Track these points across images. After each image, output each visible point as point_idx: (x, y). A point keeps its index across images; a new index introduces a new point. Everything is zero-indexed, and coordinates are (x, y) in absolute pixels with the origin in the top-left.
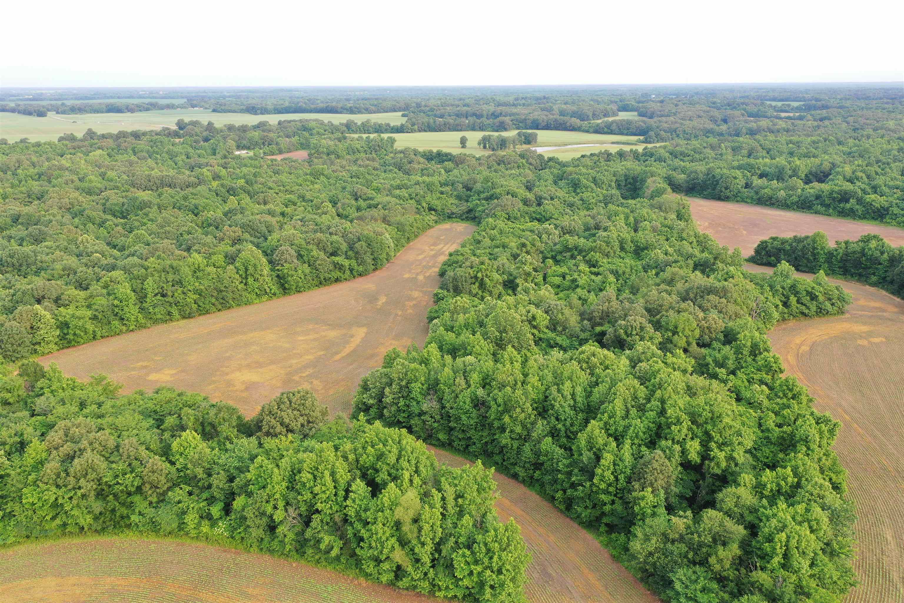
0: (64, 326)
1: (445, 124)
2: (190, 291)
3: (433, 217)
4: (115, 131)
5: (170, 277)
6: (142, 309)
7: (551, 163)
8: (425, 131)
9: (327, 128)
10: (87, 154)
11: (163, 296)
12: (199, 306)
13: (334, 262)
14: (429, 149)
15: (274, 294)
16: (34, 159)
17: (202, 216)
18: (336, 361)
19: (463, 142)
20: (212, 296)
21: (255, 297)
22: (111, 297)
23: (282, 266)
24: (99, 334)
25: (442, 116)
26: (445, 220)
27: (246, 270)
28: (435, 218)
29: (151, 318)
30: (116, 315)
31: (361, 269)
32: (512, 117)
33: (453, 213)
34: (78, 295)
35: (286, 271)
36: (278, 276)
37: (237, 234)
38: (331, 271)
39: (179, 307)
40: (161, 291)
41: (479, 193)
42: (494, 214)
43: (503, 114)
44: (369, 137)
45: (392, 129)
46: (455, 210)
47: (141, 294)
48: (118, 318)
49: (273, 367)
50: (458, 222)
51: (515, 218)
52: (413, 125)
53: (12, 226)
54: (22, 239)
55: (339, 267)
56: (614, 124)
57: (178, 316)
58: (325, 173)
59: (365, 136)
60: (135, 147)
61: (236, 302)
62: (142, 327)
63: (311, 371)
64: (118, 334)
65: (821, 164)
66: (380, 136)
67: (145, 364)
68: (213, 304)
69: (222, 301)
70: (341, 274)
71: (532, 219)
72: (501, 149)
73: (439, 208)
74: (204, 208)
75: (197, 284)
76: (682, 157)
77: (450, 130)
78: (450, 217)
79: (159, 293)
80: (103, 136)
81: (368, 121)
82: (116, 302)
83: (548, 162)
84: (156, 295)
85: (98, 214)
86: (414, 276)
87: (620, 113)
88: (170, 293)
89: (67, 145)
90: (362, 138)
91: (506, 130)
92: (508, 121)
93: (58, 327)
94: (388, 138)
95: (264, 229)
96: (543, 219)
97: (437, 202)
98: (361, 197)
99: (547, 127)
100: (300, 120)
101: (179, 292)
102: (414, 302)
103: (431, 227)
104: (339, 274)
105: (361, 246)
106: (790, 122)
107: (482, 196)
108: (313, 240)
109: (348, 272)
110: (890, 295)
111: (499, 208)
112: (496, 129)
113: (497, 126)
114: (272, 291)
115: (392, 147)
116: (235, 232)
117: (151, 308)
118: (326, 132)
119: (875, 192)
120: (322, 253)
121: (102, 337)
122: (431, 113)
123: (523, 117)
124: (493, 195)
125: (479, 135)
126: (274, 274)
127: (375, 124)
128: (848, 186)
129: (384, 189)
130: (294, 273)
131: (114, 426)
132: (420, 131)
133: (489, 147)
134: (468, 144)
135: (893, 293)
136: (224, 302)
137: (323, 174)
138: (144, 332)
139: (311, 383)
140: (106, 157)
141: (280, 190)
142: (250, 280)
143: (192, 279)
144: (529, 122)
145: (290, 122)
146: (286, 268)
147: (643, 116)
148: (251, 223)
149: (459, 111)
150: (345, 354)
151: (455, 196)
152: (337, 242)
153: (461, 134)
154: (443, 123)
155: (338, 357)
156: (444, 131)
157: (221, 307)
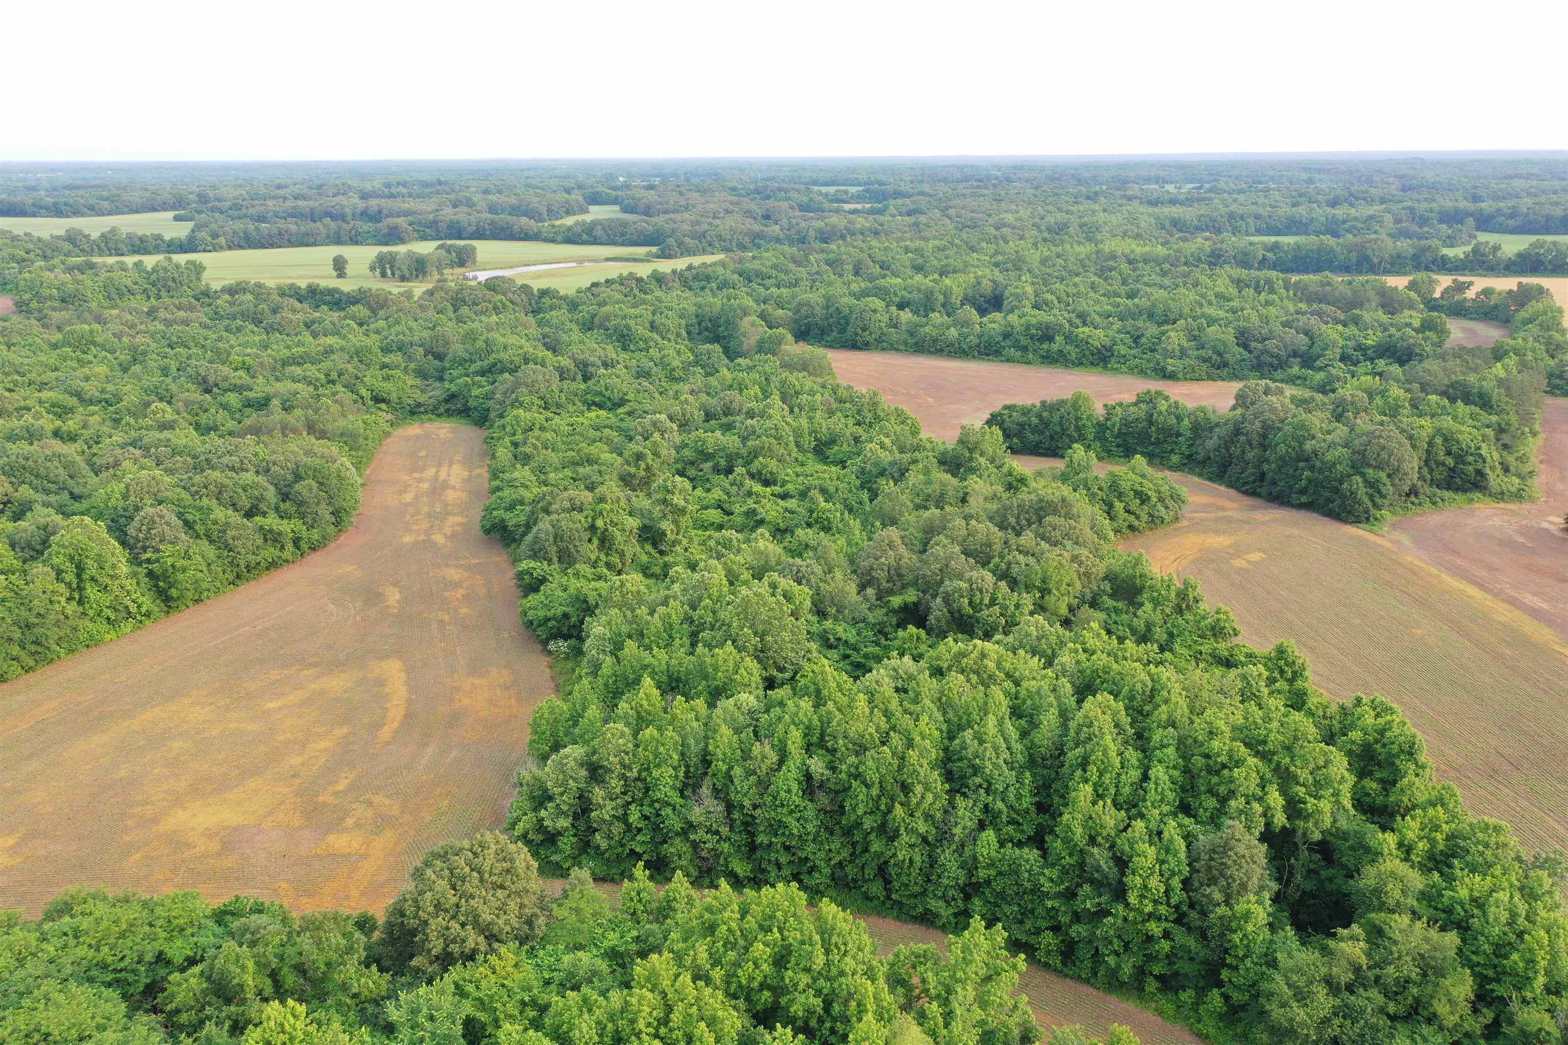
1: (280, 234)
3: (383, 416)
7: (546, 300)
8: (241, 247)
9: (31, 247)
13: (261, 528)
14: (289, 281)
15: (148, 615)
18: (389, 743)
19: (339, 266)
20: (10, 639)
21: (106, 627)
23: (158, 551)
25: (262, 218)
26: (405, 418)
27: (80, 569)
28: (390, 416)
31: (315, 535)
32: (410, 218)
33: (419, 405)
35: (170, 561)
36: (150, 574)
38: (258, 547)
41: (462, 362)
42: (517, 400)
43: (385, 211)
44: (141, 262)
45: (169, 246)
46: (422, 399)
49: (254, 783)
50: (431, 420)
51: (558, 406)
52: (215, 236)
55: (272, 537)
56: (599, 227)
58: (99, 340)
59: (130, 260)
61: (65, 645)
63: (352, 777)
65: (979, 283)
66: (170, 259)
68: (16, 659)
69: (33, 648)
70: (277, 552)
71: (590, 405)
72: (417, 276)
73: (394, 397)
76: (759, 281)
77: (291, 244)
78: (415, 411)
81: (113, 231)
83: (540, 298)
86: (423, 537)
87: (592, 208)
90: (123, 263)
91: (402, 241)
92: (405, 225)
94: (187, 263)
95: (62, 474)
96: (609, 404)
97: (388, 386)
98: (216, 385)
99: (480, 235)
102: (462, 591)
103: (387, 434)
104: (271, 552)
105: (306, 488)
106: (871, 218)
107: (474, 368)
108: (206, 487)
109: (290, 546)
110: (1206, 482)
111: (523, 389)
113: (385, 235)
114: (144, 610)
115: (199, 279)
118: (32, 256)
119: (1085, 324)
120: (230, 512)
122: (236, 213)
123: (431, 217)
124: (494, 365)
125: (371, 252)
126: (142, 571)
127: (130, 236)
128: (1043, 317)
130: (185, 563)
132: (230, 248)
133: (393, 274)
134: (349, 270)
135: (1210, 479)
136: (40, 649)
137: (94, 344)
139: (369, 803)
141: (16, 383)
142: (91, 591)
144: (442, 226)
146: (169, 555)
147: (632, 213)
148: (30, 463)
149: (293, 207)
150: (396, 725)
151: (414, 371)
152: (257, 486)
153: (334, 251)
154: (276, 231)
155: (385, 733)
156: (280, 247)
157: (32, 663)
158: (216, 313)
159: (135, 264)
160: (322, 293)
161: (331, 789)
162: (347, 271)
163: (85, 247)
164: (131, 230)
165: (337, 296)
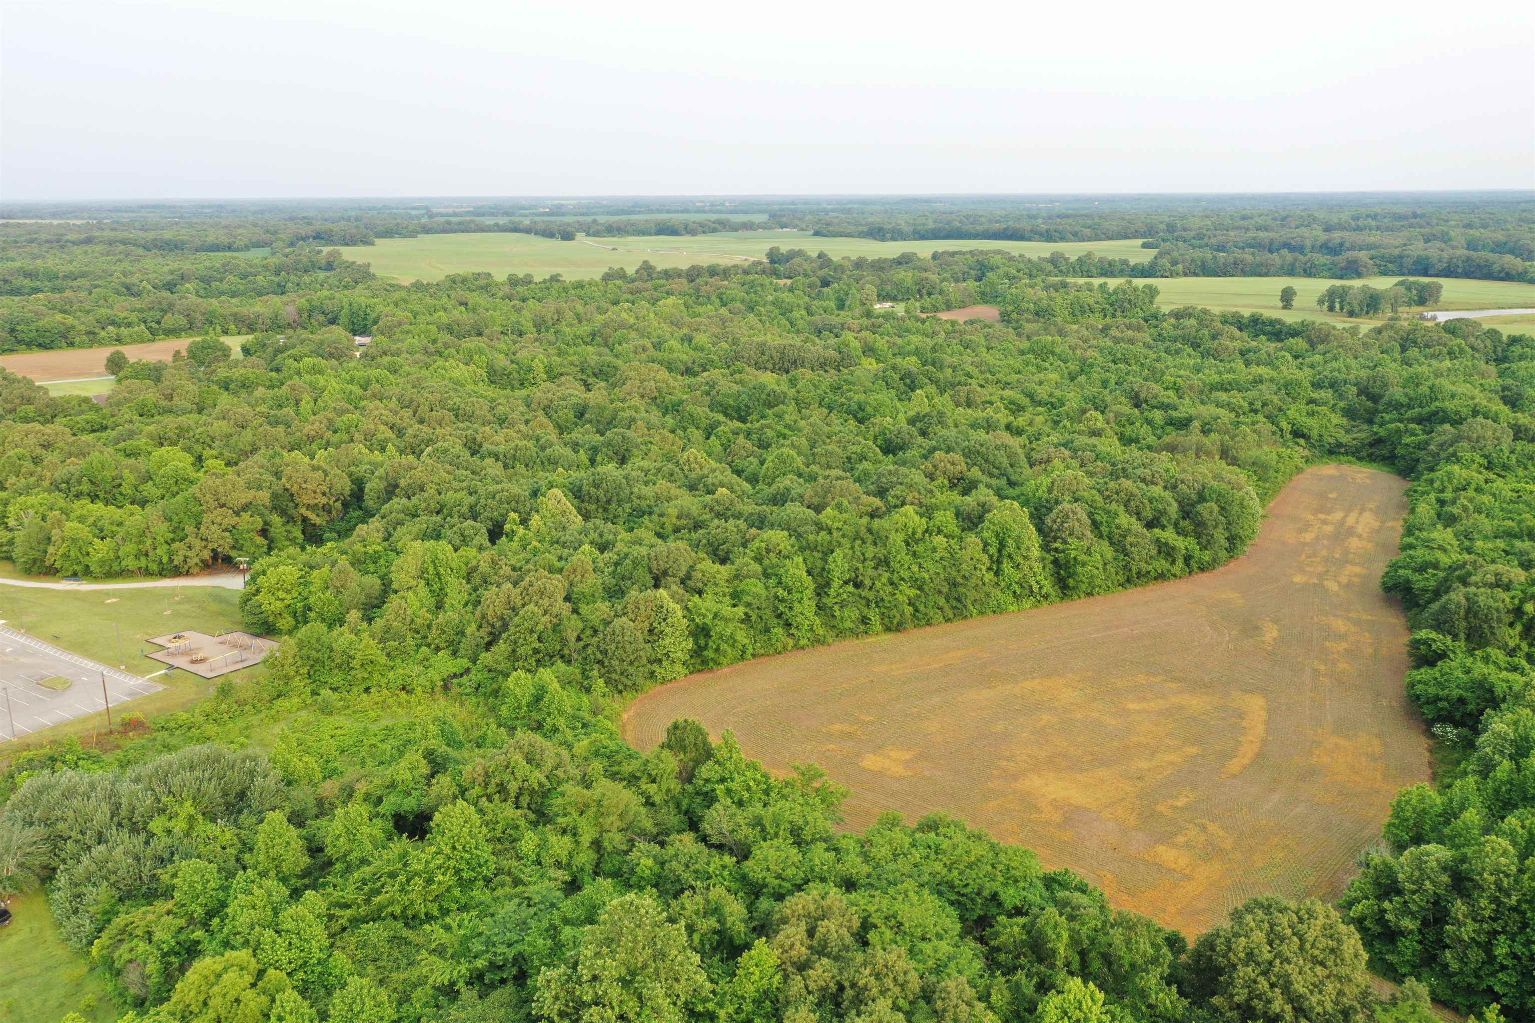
0: (701, 633)
1: (1235, 263)
2: (903, 579)
3: (1299, 452)
4: (684, 266)
5: (870, 551)
6: (820, 607)
7: (1517, 350)
8: (1196, 274)
9: (1022, 266)
10: (654, 302)
11: (857, 585)
12: (917, 610)
13: (1158, 540)
14: (1234, 310)
15: (1046, 597)
16: (580, 308)
17: (874, 425)
18: (1234, 776)
19: (1287, 297)
20: (940, 592)
21: (1011, 599)
22: (772, 582)
23: (1065, 542)
24: (750, 651)
25: (1221, 248)
26: (1322, 457)
27: (1002, 545)
28: (1306, 453)
29: (834, 627)
30: (779, 616)
31: (1207, 556)
32: (1373, 252)
33: (1340, 445)
34: (718, 572)
35: (1073, 554)
36: (1055, 562)
37: (958, 467)
38: (1151, 557)
39: (883, 610)
40: (853, 575)
41: (1397, 406)
42: (1454, 454)
43: (1347, 245)
44: (1105, 283)
45: (1132, 270)
46: (1345, 438)
47: (820, 580)
48: (782, 622)
49: (1103, 772)
50: (1350, 462)
51: (1505, 467)
52: (1174, 263)
53: (576, 425)
54: (595, 450)
55: (1166, 551)
57: (879, 627)
58: (1057, 350)
59: (1096, 282)
60: (722, 294)
61: (978, 607)
62: (818, 641)
63: (1192, 797)
64: (780, 653)
66: (1130, 283)
67: (846, 728)
68: (941, 609)
69: (954, 603)
70: (1168, 566)
72: (1367, 313)
73: (1315, 434)
74: (875, 409)
75: (915, 568)
77: (1244, 273)
78: (1334, 451)
79: (850, 580)
80: (667, 274)
81: (1089, 255)
82: (781, 592)
83: (1509, 345)
84: (846, 583)
85: (702, 411)
86: (1315, 580)
88: (868, 582)
89: (620, 288)
90: (1091, 284)
91: (1359, 275)
93: (691, 634)
94: (1145, 286)
95: (1005, 461)
97: (1311, 422)
98: (1146, 401)
99: (1449, 272)
100: (971, 252)
101: (884, 580)
102: (1344, 645)
103: (1299, 470)
104: (1161, 564)
105: (1208, 510)
107: (1409, 414)
108: (1117, 493)
109: (1180, 562)
111: (1465, 444)
112: (1339, 273)
113: (1342, 269)
114: (1044, 591)
115: (1151, 302)
116: (953, 464)
117: (836, 607)
118: (1021, 274)
120: (1133, 520)
121: (753, 656)
122: (1198, 242)
123: (1397, 252)
124: (1435, 413)
125: (1323, 285)
126: (1049, 557)
127: (1101, 260)
129: (1191, 387)
130: (1086, 558)
131: (893, 922)
132: (1185, 275)
133: (1342, 308)
134: (1296, 302)
136: (959, 606)
137: (1053, 353)
138: (822, 655)
139: (1204, 828)
140: (683, 308)
142: (1006, 566)
143: (907, 558)
145: (953, 254)
146: (1074, 548)
148: (983, 449)
149: (1254, 238)
150: (1246, 761)
151: (1343, 410)
152: (1161, 499)
153: (1284, 282)
154: (1232, 260)
155: (1234, 766)
156: (1233, 276)
157: (951, 616)
158: (1160, 335)
159: (1101, 285)
160: (1263, 323)
161: (1170, 802)
162: (1294, 303)
163: (1064, 269)
164: (1103, 255)
165: (1278, 327)
